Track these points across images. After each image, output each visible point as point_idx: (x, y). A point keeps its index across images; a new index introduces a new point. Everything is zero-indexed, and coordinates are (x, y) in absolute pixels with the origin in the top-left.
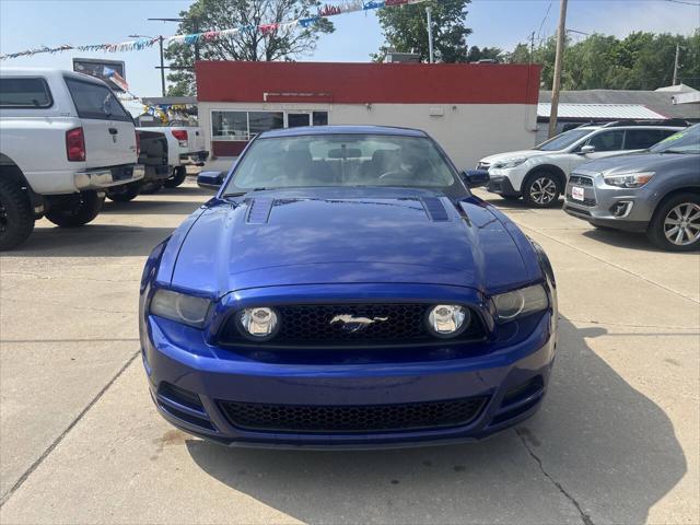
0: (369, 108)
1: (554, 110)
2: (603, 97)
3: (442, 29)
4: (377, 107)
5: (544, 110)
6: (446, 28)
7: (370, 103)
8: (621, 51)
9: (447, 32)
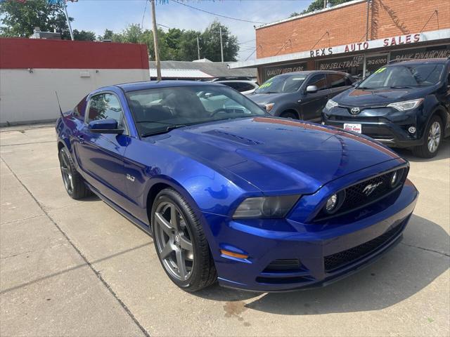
0: (31, 72)
1: (159, 73)
2: (174, 65)
3: (49, 16)
4: (36, 71)
5: (153, 73)
6: (52, 16)
7: (31, 68)
8: (167, 39)
9: (53, 19)
